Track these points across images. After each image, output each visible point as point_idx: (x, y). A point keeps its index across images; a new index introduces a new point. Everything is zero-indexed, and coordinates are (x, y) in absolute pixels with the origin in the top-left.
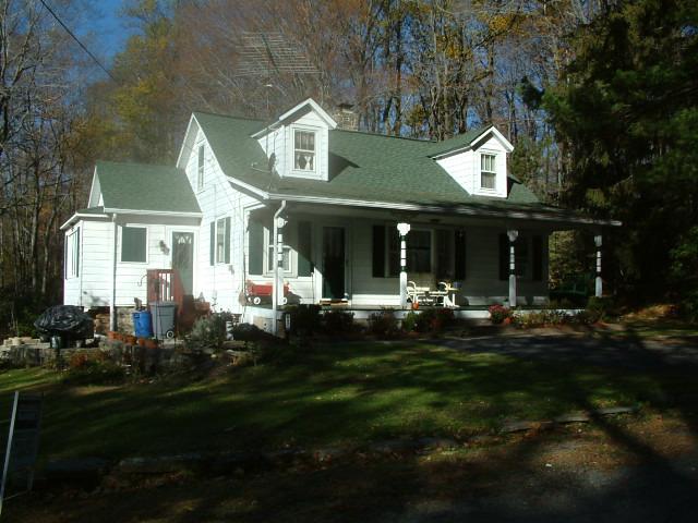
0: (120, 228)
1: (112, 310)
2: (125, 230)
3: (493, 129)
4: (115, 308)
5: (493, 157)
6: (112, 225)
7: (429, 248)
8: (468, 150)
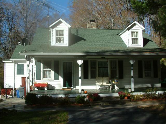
0: (16, 65)
1: (14, 89)
2: (18, 65)
3: (136, 22)
4: (15, 89)
5: (137, 32)
6: (14, 64)
7: (108, 68)
8: (126, 31)
